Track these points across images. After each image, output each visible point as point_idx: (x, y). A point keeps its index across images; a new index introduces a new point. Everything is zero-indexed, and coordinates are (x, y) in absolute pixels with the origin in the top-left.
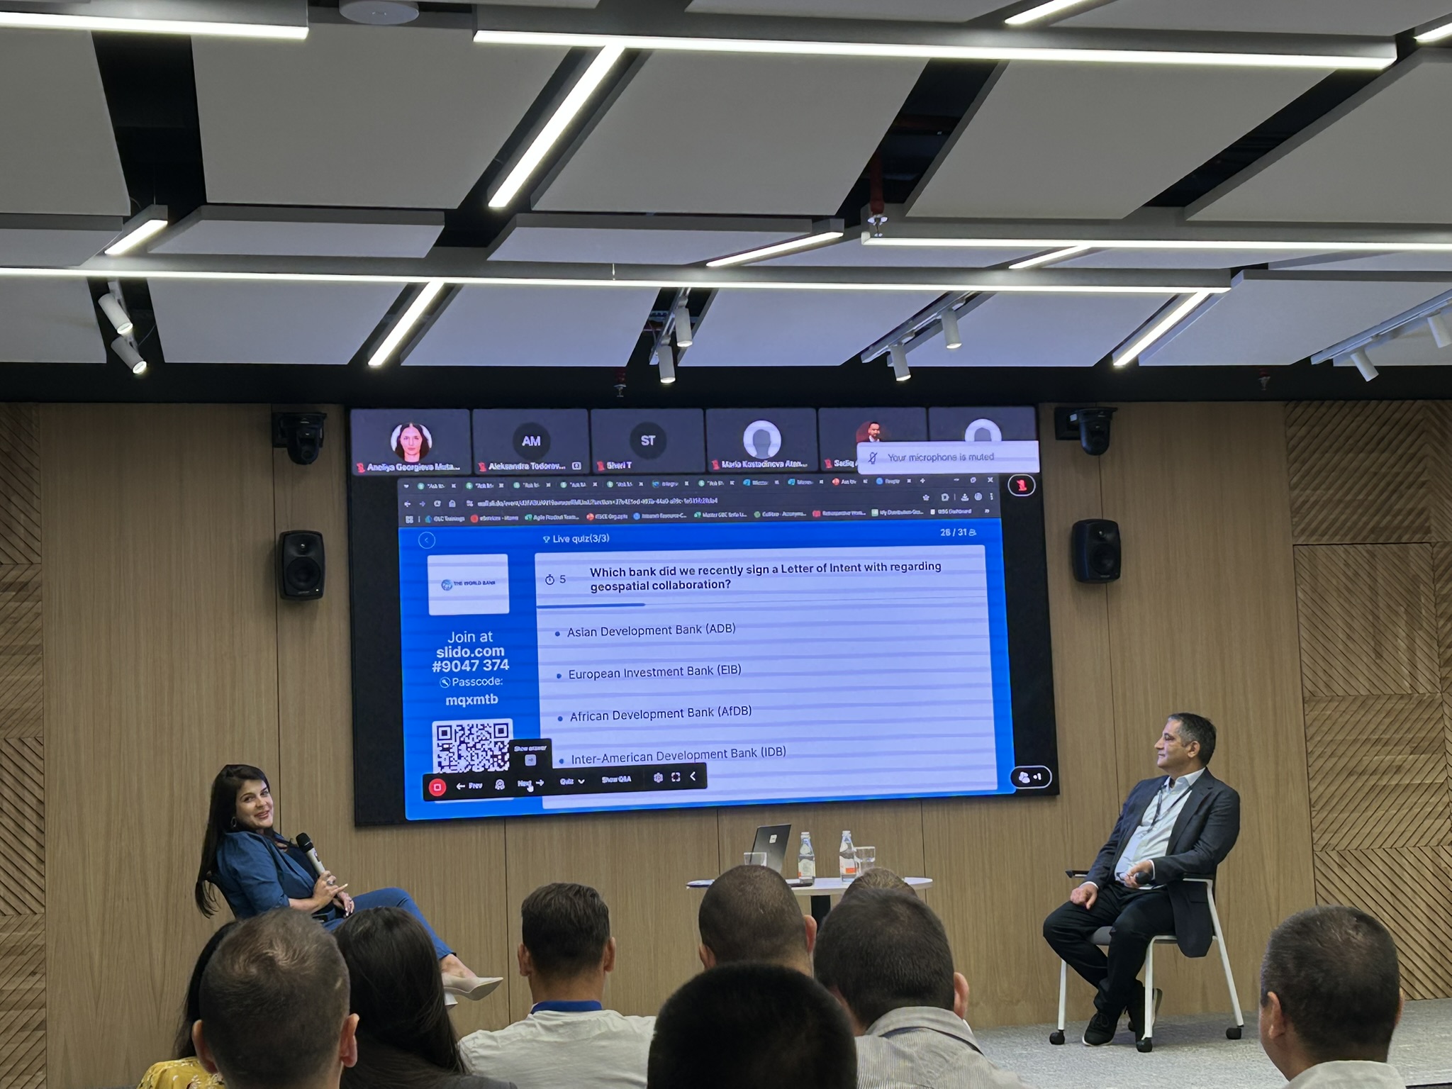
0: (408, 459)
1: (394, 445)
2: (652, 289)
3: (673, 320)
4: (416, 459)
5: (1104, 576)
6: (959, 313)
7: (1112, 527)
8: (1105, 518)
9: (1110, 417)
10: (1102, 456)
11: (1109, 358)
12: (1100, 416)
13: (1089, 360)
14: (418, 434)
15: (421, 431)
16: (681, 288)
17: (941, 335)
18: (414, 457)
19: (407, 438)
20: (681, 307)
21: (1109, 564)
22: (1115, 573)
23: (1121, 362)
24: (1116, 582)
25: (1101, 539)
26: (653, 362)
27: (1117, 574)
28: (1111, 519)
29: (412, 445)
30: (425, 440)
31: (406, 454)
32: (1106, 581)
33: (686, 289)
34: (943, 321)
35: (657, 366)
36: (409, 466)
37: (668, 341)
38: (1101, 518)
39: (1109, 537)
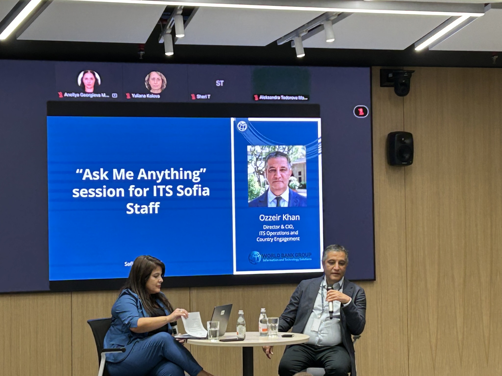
0: (88, 90)
1: (79, 82)
2: (162, 6)
3: (173, 20)
4: (91, 90)
5: (404, 163)
6: (334, 22)
7: (409, 136)
8: (406, 131)
9: (410, 76)
10: (405, 97)
11: (413, 46)
12: (405, 75)
13: (402, 47)
14: (93, 76)
15: (94, 75)
16: (178, 6)
17: (322, 32)
18: (90, 89)
19: (87, 79)
20: (179, 14)
21: (407, 156)
22: (410, 161)
23: (419, 48)
24: (409, 166)
25: (403, 142)
26: (161, 41)
27: (411, 162)
28: (408, 131)
29: (89, 83)
30: (96, 80)
31: (86, 88)
32: (404, 165)
33: (181, 6)
34: (324, 25)
35: (163, 44)
36: (87, 94)
37: (169, 31)
38: (403, 131)
39: (407, 141)
